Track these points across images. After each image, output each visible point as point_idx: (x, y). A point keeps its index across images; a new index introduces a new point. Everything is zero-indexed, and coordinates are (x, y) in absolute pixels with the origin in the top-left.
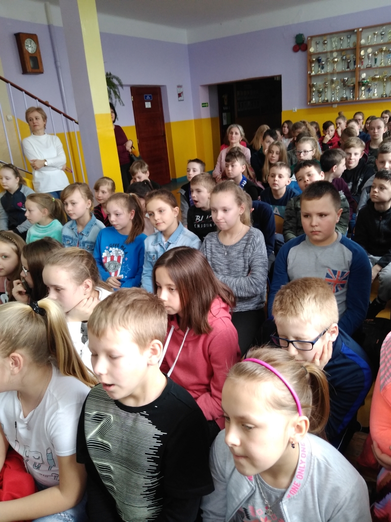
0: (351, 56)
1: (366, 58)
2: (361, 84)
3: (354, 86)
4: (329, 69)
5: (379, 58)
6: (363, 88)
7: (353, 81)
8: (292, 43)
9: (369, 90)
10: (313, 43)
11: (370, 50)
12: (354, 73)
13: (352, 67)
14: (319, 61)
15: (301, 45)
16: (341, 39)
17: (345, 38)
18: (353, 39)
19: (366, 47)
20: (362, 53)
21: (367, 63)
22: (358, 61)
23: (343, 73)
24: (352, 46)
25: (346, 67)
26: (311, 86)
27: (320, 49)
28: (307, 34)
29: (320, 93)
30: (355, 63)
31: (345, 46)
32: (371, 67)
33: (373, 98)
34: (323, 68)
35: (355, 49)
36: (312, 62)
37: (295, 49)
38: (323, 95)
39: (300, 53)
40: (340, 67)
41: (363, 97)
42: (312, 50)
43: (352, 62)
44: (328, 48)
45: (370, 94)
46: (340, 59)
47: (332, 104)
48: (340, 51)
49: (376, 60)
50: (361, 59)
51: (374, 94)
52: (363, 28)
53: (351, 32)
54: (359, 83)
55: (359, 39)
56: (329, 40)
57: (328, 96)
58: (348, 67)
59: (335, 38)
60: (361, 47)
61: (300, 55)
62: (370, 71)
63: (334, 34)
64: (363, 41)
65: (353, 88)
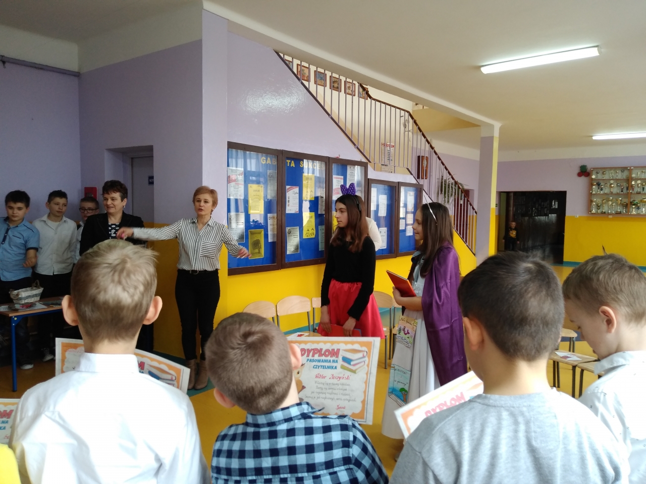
0: (625, 184)
1: (636, 186)
3: (627, 204)
4: (606, 191)
6: (634, 206)
7: (626, 200)
8: (577, 170)
9: (638, 208)
10: (594, 172)
11: (639, 182)
12: (628, 195)
13: (625, 191)
14: (598, 184)
15: (584, 172)
16: (616, 172)
17: (620, 172)
18: (626, 173)
19: (636, 180)
20: (633, 183)
21: (636, 190)
22: (630, 188)
23: (618, 194)
24: (624, 177)
25: (620, 191)
26: (591, 201)
27: (600, 176)
28: (589, 167)
29: (598, 207)
30: (627, 189)
31: (620, 177)
32: (640, 193)
33: (642, 214)
34: (602, 190)
35: (628, 180)
36: (592, 185)
37: (580, 175)
38: (601, 207)
39: (583, 177)
40: (615, 190)
41: (634, 212)
42: (593, 177)
43: (625, 189)
44: (606, 177)
45: (639, 211)
46: (615, 185)
47: (609, 214)
48: (616, 180)
49: (643, 189)
50: (632, 186)
51: (642, 211)
52: (634, 167)
53: (623, 169)
54: (631, 202)
55: (631, 174)
56: (607, 172)
57: (605, 209)
58: (622, 191)
59: (612, 171)
60: (632, 179)
61: (583, 179)
62: (640, 195)
63: (611, 168)
64: (633, 176)
65: (626, 206)
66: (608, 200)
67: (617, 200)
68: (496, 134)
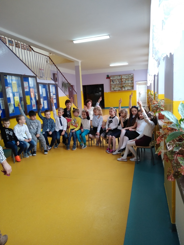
0: (120, 81)
2: (123, 87)
4: (115, 83)
5: (126, 81)
7: (121, 86)
8: (106, 77)
9: (125, 88)
10: (111, 77)
11: (124, 80)
12: (121, 84)
14: (113, 81)
15: (108, 77)
18: (120, 77)
19: (123, 79)
20: (123, 80)
21: (124, 82)
23: (118, 84)
26: (111, 87)
27: (113, 78)
28: (110, 75)
29: (113, 89)
31: (119, 78)
34: (114, 83)
35: (121, 79)
36: (111, 81)
39: (108, 79)
40: (118, 83)
41: (124, 90)
42: (111, 79)
44: (115, 78)
45: (125, 89)
46: (118, 81)
47: (117, 91)
50: (122, 81)
52: (123, 75)
53: (120, 76)
55: (122, 77)
57: (115, 89)
59: (116, 77)
60: (122, 79)
61: (108, 80)
62: (125, 84)
63: (116, 76)
64: (122, 78)
65: (121, 88)
66: (116, 86)
67: (118, 86)
68: (80, 65)
